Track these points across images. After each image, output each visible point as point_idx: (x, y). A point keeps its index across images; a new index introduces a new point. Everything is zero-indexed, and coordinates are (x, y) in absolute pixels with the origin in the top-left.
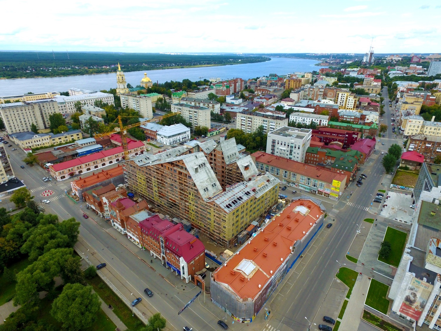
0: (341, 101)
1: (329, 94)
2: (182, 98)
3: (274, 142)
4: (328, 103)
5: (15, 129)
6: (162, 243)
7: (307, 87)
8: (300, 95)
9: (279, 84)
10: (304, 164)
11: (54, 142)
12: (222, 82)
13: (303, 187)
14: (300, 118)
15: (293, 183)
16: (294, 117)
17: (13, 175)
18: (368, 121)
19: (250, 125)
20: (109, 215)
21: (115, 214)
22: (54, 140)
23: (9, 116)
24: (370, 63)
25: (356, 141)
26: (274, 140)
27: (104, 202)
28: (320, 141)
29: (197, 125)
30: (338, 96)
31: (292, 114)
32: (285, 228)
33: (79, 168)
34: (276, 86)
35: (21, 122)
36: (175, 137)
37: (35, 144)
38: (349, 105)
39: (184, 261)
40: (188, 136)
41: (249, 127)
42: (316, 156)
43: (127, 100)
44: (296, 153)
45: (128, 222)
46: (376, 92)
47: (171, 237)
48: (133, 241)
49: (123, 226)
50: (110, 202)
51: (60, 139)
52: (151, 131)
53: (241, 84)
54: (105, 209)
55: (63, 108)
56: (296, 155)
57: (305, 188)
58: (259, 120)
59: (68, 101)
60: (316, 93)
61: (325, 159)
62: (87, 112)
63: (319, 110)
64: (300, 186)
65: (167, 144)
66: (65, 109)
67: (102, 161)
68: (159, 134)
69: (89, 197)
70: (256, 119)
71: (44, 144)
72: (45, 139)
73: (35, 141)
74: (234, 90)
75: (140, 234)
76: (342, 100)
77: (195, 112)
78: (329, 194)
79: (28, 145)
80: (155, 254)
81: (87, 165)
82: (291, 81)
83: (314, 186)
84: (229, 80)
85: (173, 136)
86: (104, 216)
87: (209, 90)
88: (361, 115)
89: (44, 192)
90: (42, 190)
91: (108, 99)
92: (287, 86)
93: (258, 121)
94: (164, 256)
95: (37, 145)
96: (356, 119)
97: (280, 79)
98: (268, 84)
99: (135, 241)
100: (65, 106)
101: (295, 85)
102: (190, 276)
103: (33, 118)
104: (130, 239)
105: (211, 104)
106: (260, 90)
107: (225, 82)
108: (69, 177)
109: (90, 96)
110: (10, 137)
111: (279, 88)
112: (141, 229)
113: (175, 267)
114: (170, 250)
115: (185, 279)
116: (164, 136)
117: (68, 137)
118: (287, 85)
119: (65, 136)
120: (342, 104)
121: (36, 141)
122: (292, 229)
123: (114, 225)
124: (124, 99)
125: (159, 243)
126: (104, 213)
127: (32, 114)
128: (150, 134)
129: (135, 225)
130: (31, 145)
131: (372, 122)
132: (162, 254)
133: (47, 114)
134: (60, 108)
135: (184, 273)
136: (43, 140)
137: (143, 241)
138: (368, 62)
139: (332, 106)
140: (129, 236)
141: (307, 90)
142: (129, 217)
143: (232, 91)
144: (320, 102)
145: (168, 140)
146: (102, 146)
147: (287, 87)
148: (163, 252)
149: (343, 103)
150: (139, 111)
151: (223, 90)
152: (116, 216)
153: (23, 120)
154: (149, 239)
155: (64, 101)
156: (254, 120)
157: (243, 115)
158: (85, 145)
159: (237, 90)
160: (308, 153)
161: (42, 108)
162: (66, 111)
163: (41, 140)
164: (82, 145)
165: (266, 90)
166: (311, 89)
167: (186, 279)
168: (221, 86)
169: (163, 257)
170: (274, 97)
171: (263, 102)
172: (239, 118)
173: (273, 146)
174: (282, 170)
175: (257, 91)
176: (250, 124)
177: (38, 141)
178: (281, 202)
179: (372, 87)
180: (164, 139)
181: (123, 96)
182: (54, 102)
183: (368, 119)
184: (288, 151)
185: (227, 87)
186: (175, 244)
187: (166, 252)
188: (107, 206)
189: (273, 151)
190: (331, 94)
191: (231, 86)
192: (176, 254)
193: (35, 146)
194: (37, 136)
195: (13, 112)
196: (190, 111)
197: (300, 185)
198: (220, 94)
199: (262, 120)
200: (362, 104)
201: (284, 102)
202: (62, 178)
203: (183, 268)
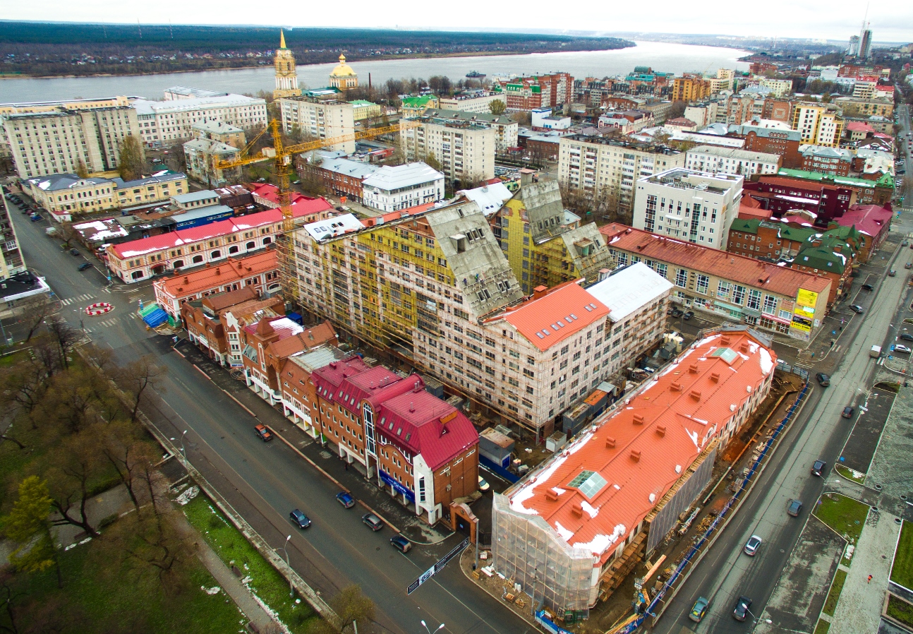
0: (805, 126)
1: (776, 112)
2: (426, 109)
3: (652, 201)
4: (777, 128)
5: (37, 167)
6: (369, 420)
7: (724, 97)
8: (709, 113)
9: (658, 90)
10: (727, 254)
11: (123, 198)
12: (523, 80)
13: (725, 309)
14: (712, 158)
15: (700, 299)
16: (696, 157)
17: (21, 264)
18: (872, 171)
19: (592, 167)
20: (241, 359)
21: (254, 353)
22: (123, 194)
23: (24, 136)
24: (864, 58)
25: (847, 209)
26: (652, 197)
27: (230, 325)
28: (763, 207)
29: (462, 166)
30: (798, 115)
31: (693, 149)
32: (686, 396)
33: (177, 253)
34: (650, 93)
35: (51, 152)
36: (407, 193)
37: (78, 200)
38: (824, 137)
39: (425, 465)
40: (439, 193)
41: (589, 173)
42: (753, 238)
43: (296, 111)
44: (707, 229)
45: (284, 374)
46: (883, 113)
47: (393, 405)
48: (295, 420)
49: (273, 383)
50: (242, 324)
51: (137, 191)
52: (350, 178)
53: (568, 88)
54: (231, 343)
55: (150, 127)
56: (707, 234)
57: (731, 312)
58: (615, 155)
59: (163, 111)
60: (745, 109)
61: (775, 248)
62: (202, 135)
63: (755, 143)
64: (717, 306)
65: (387, 210)
66: (154, 131)
67: (230, 241)
68: (367, 186)
69: (193, 316)
70: (606, 151)
71: (100, 202)
72: (103, 190)
73: (79, 195)
74: (552, 99)
75: (315, 401)
76: (808, 124)
77: (458, 135)
78: (788, 326)
79: (64, 202)
80: (350, 453)
81: (196, 249)
82: (686, 83)
83: (753, 305)
84: (540, 75)
85: (403, 190)
86: (229, 361)
87: (491, 95)
88: (854, 159)
89: (91, 306)
90: (88, 302)
91: (254, 111)
92: (677, 94)
93: (611, 157)
94: (374, 454)
95: (84, 205)
96: (843, 165)
97: (662, 78)
98: (633, 87)
99: (301, 420)
100: (153, 124)
101: (694, 92)
102: (439, 506)
103: (80, 145)
104: (290, 418)
105: (497, 123)
106: (613, 100)
107: (528, 79)
108: (151, 276)
109: (211, 103)
110: (23, 186)
111: (657, 98)
112: (318, 388)
113: (400, 485)
114: (390, 439)
115: (427, 513)
116: (381, 190)
117: (155, 188)
118: (677, 91)
119: (150, 185)
120: (806, 134)
121: (82, 195)
122: (703, 398)
123: (253, 383)
124: (289, 107)
125: (361, 421)
126: (229, 356)
127: (77, 134)
128: (347, 186)
129: (303, 379)
130: (69, 202)
131: (880, 171)
132: (367, 451)
133: (112, 136)
134: (144, 128)
135: (423, 498)
136: (97, 192)
137: (319, 419)
138: (859, 55)
139: (784, 134)
140: (287, 408)
141: (725, 102)
142: (287, 359)
143: (546, 102)
144: (757, 124)
145: (391, 198)
146: (231, 210)
147: (677, 97)
148: (371, 445)
149: (809, 131)
150: (324, 136)
151: (526, 98)
152: (256, 359)
153: (55, 149)
154: (335, 413)
155: (152, 112)
156: (602, 156)
157: (575, 142)
158: (192, 205)
159: (559, 101)
160: (735, 231)
161: (101, 122)
162: (155, 134)
163: (94, 193)
164: (186, 206)
165: (628, 101)
166: (735, 100)
167: (430, 513)
168: (520, 87)
169: (371, 458)
170: (648, 115)
171: (621, 126)
172: (567, 150)
173: (651, 212)
174: (673, 267)
175: (605, 103)
176: (591, 163)
177: (88, 194)
178: (672, 340)
179: (874, 102)
180: (381, 196)
181: (287, 100)
182: (128, 111)
183: (870, 166)
184: (686, 225)
185: (534, 90)
186: (400, 421)
187: (378, 444)
188: (235, 335)
189: (649, 226)
190: (780, 113)
191: (545, 87)
192: (403, 448)
193: (79, 205)
194: (84, 181)
195: (35, 128)
196: (444, 133)
197: (717, 303)
198: (517, 107)
199: (620, 155)
200: (853, 136)
201: (671, 126)
202: (135, 276)
203: (422, 483)
